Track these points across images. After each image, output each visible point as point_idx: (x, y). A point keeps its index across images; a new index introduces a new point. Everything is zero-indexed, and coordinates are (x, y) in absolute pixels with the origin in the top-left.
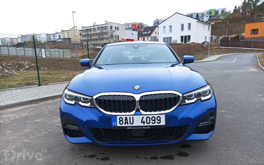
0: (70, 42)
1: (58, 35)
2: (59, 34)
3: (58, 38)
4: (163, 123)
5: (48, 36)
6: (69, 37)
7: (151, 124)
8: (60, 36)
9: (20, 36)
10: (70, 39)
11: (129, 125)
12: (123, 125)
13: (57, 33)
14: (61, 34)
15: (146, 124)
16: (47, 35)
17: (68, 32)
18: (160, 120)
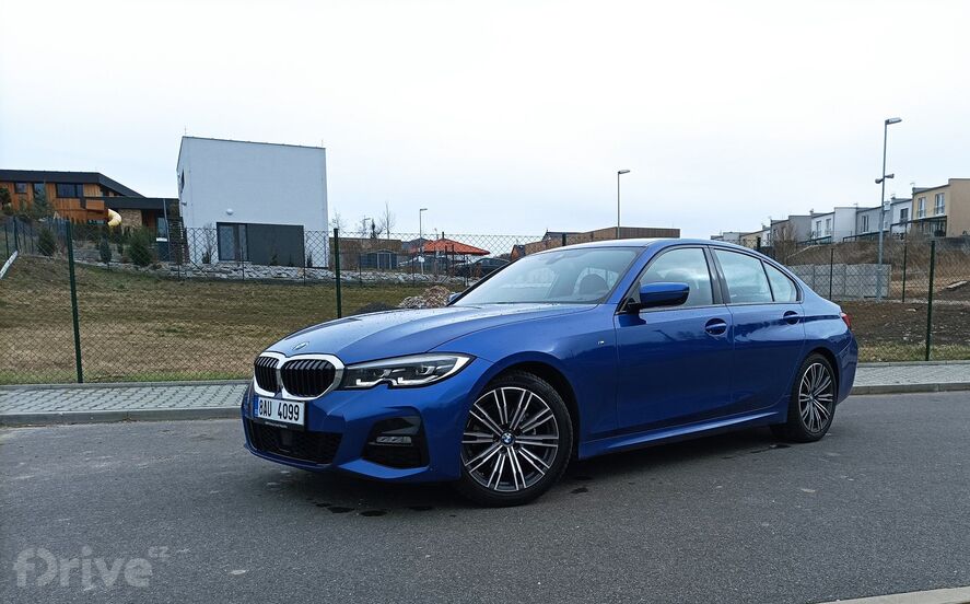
0: (940, 233)
1: (897, 210)
2: (903, 206)
3: (897, 219)
4: (301, 422)
5: (861, 215)
6: (940, 214)
7: (288, 420)
8: (904, 213)
9: (768, 225)
10: (942, 221)
11: (267, 417)
12: (262, 416)
13: (896, 202)
14: (908, 206)
15: (283, 420)
16: (857, 213)
17: (938, 196)
18: (297, 414)
